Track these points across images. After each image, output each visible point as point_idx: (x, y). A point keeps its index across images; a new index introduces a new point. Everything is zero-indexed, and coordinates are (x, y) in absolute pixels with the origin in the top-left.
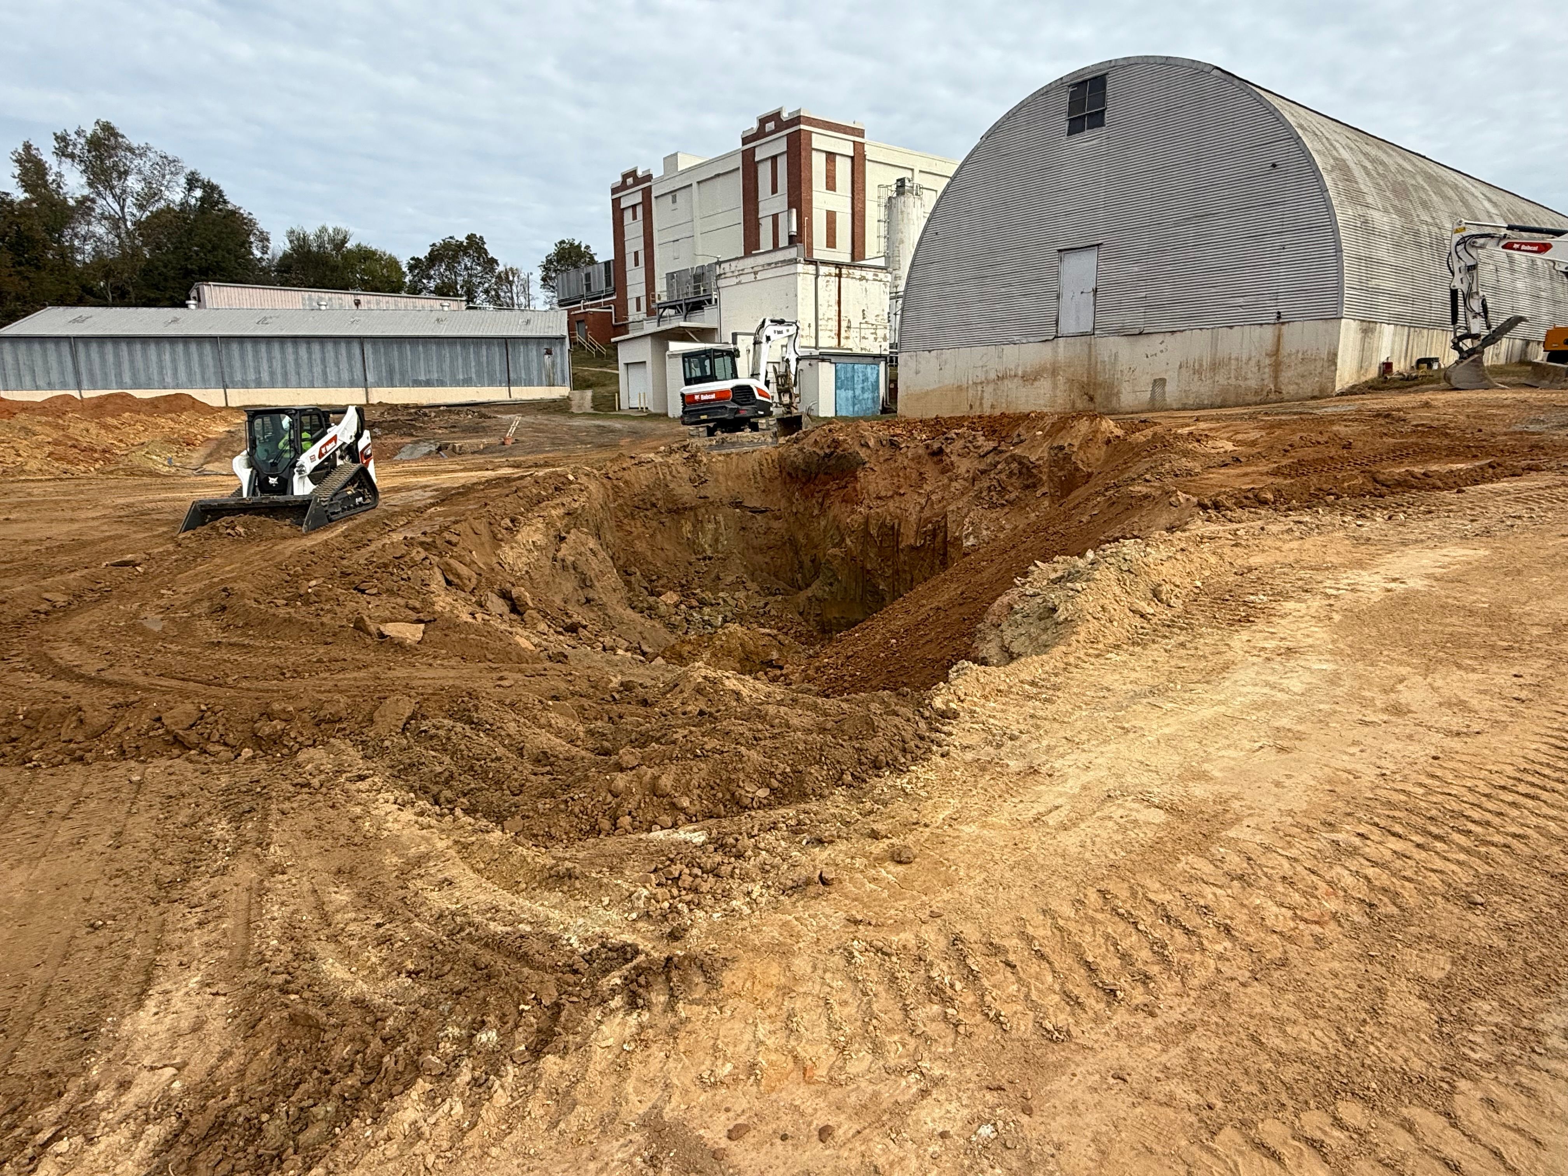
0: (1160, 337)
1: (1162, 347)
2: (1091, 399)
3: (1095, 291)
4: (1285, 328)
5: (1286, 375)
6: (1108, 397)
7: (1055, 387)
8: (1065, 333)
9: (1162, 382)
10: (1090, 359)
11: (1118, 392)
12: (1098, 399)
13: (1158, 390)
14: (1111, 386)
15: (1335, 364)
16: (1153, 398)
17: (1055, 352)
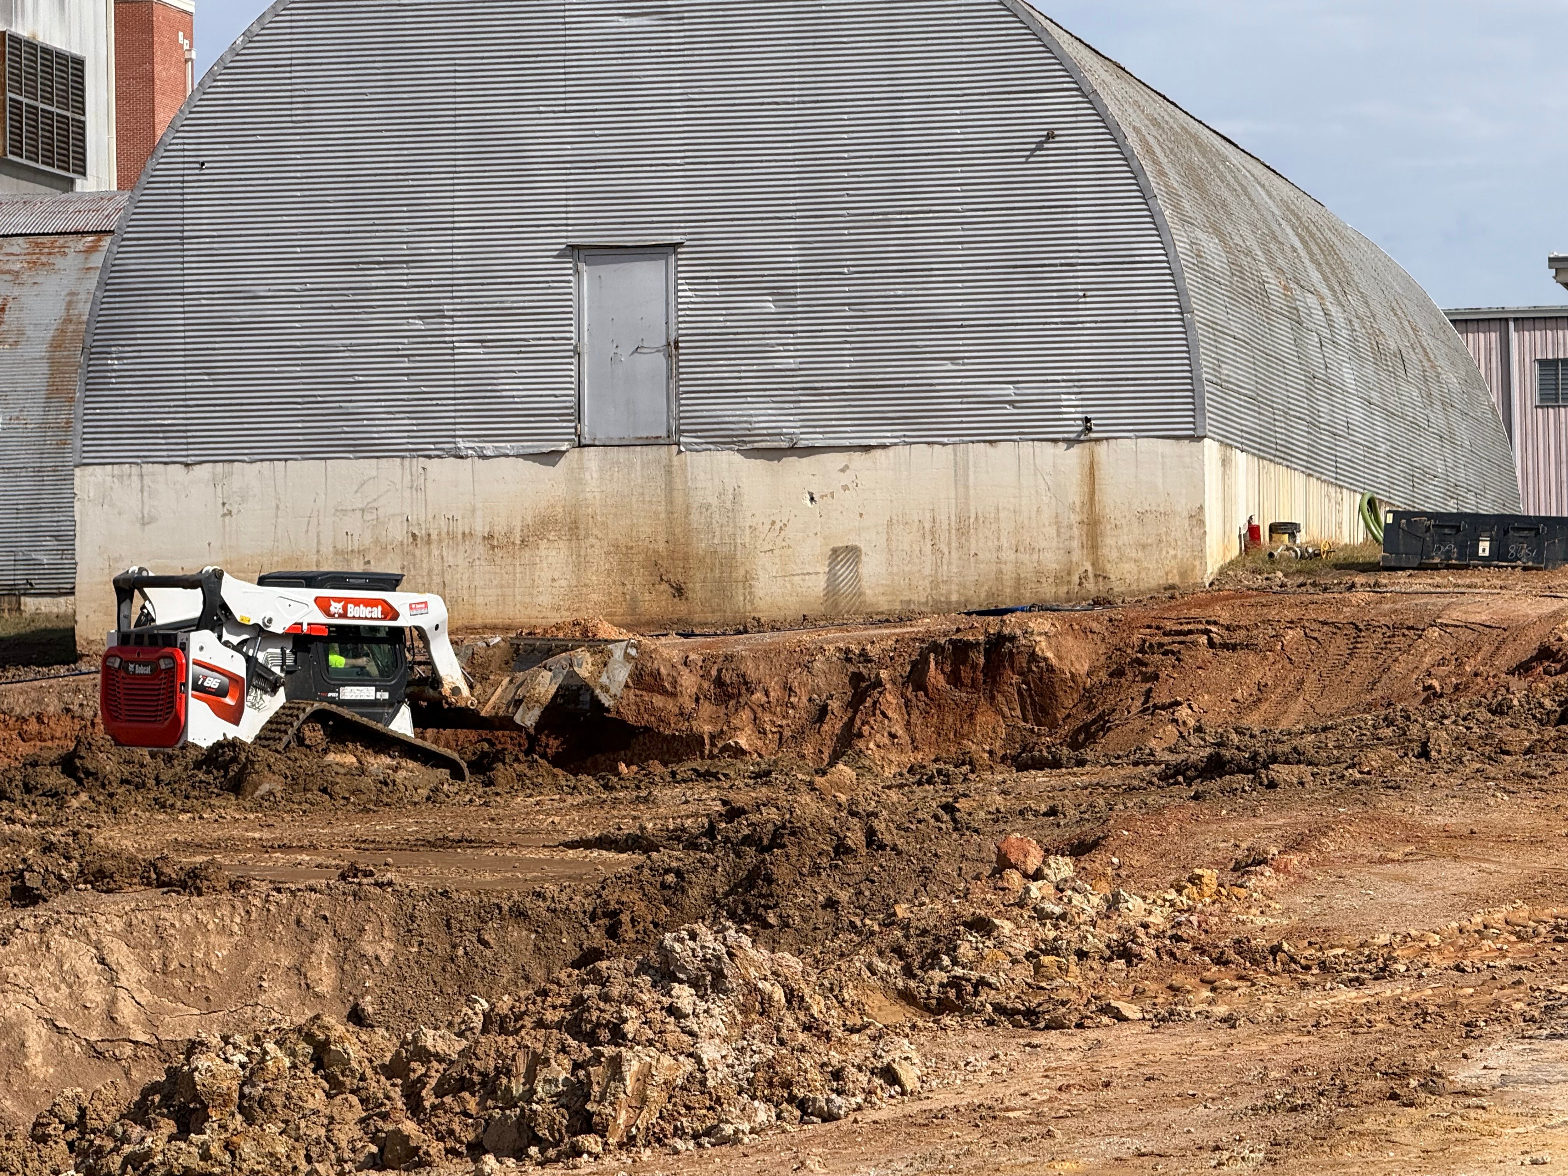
0: (840, 459)
1: (846, 478)
2: (679, 591)
3: (673, 347)
4: (1102, 449)
5: (1110, 543)
6: (723, 588)
7: (580, 563)
8: (601, 437)
9: (852, 553)
10: (670, 501)
11: (747, 579)
12: (697, 590)
13: (843, 571)
14: (729, 562)
15: (1202, 523)
16: (832, 589)
17: (576, 479)
